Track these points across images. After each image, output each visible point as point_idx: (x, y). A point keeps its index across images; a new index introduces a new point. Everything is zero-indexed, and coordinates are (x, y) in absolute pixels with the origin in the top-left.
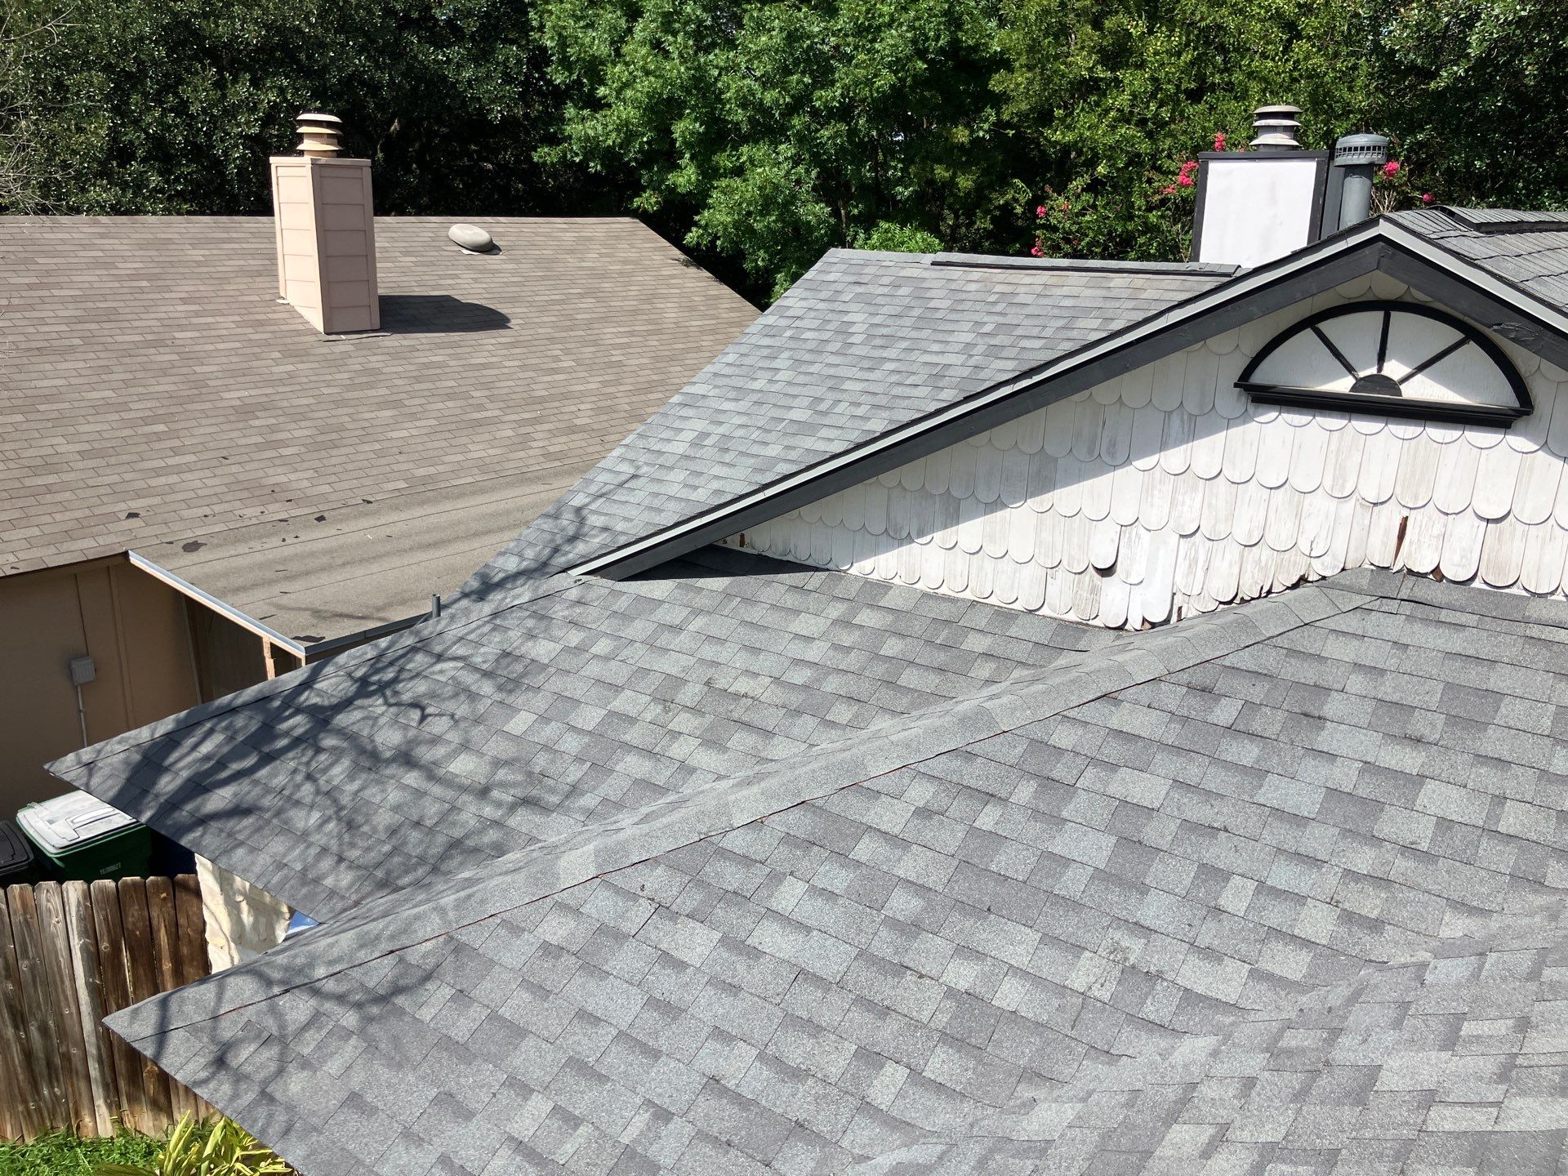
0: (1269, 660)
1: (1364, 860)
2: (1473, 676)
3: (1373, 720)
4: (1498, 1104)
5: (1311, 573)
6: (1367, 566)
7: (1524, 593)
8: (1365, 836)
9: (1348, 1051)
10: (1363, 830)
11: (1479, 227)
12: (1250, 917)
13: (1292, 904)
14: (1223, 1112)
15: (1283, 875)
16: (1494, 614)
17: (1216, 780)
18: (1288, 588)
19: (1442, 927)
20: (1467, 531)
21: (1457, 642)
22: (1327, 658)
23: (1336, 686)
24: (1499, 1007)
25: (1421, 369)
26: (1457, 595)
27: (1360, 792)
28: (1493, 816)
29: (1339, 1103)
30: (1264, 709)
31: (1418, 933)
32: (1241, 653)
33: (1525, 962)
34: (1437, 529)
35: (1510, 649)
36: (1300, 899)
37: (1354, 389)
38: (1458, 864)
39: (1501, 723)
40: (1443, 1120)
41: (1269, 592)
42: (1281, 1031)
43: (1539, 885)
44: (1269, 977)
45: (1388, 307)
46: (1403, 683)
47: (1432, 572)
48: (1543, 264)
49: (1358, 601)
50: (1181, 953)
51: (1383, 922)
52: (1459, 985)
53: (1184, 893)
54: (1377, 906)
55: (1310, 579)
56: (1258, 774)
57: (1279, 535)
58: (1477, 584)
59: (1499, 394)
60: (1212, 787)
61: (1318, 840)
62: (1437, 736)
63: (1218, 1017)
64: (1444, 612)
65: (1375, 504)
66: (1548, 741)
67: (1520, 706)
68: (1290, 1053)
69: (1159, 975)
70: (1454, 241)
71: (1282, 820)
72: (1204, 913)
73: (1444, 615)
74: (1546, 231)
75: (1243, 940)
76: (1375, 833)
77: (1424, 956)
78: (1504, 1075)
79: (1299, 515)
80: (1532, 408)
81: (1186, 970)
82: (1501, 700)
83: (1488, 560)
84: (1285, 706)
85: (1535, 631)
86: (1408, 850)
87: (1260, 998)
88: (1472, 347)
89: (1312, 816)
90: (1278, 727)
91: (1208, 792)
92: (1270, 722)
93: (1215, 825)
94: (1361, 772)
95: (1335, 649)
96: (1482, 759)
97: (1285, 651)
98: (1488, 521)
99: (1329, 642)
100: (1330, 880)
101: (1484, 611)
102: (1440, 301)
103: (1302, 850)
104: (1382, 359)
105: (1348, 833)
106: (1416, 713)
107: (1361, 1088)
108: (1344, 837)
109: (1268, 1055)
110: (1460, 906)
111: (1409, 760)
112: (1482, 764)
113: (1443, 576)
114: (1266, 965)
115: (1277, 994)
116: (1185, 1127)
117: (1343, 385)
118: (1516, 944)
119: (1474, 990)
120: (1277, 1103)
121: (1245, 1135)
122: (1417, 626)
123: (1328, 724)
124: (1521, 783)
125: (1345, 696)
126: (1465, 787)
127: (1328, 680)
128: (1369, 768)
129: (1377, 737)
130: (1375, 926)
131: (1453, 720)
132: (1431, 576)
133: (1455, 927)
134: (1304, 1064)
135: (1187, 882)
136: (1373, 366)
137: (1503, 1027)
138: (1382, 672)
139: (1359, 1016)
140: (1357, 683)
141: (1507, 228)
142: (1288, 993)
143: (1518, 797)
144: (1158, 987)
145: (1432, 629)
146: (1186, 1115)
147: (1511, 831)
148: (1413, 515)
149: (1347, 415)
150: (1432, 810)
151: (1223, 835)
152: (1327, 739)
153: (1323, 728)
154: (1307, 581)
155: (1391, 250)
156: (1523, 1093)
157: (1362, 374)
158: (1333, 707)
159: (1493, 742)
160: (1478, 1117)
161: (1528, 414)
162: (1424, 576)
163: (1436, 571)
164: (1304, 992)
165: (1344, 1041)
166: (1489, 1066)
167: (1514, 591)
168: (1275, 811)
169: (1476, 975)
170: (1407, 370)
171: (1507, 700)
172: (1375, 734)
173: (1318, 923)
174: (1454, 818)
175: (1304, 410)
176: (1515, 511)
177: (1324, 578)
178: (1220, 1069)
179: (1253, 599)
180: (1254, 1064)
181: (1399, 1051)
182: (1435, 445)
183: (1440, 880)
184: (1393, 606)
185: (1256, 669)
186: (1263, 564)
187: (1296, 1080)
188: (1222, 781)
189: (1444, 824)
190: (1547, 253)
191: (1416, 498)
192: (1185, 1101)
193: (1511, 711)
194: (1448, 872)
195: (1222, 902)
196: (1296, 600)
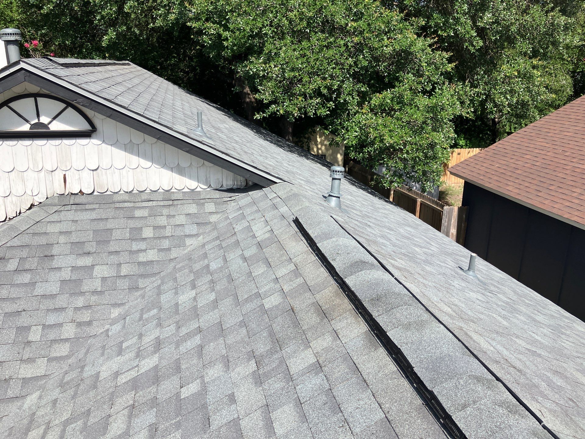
0: (25, 239)
1: (80, 302)
2: (101, 226)
3: (72, 250)
4: (137, 366)
5: (35, 202)
6: (56, 195)
7: (111, 193)
8: (79, 293)
9: (89, 371)
10: (77, 291)
11: (62, 65)
12: (43, 340)
13: (58, 328)
14: (47, 418)
15: (52, 319)
16: (103, 202)
17: (15, 293)
18: (27, 210)
19: (112, 314)
20: (87, 176)
21: (93, 215)
22: (49, 233)
23: (55, 242)
24: (132, 333)
25: (54, 118)
26: (90, 198)
27: (73, 278)
28: (119, 271)
29: (88, 392)
30: (28, 259)
31: (104, 320)
32: (14, 240)
33: (137, 315)
34: (77, 177)
35: (110, 213)
36: (60, 325)
37: (30, 128)
38: (111, 291)
39: (114, 239)
40: (122, 379)
41: (20, 213)
42: (64, 377)
43: (137, 288)
44: (56, 359)
45: (35, 96)
46: (79, 234)
47: (79, 192)
48: (88, 78)
49: (56, 208)
50: (17, 365)
51: (92, 321)
52: (119, 332)
53: (13, 342)
54: (88, 316)
55: (35, 204)
56: (33, 284)
57: (18, 190)
58: (95, 193)
59: (84, 126)
60: (14, 296)
61: (61, 301)
62: (95, 250)
63: (40, 383)
64: (87, 205)
65: (52, 171)
66: (129, 241)
67: (118, 232)
68: (68, 383)
69: (11, 378)
70: (52, 70)
71: (46, 298)
72: (23, 346)
73: (87, 207)
74: (90, 66)
75: (42, 349)
76: (82, 291)
77: (107, 327)
78: (138, 356)
79: (23, 181)
80: (96, 129)
81: (22, 371)
82: (112, 231)
83: (97, 184)
84: (37, 255)
85: (117, 205)
86: (95, 292)
87: (54, 368)
88: (70, 109)
89: (57, 293)
90: (36, 264)
91: (13, 299)
92: (32, 263)
93: (19, 310)
94: (72, 271)
95: (51, 229)
96: (111, 253)
97: (32, 235)
98: (93, 170)
99: (48, 226)
100: (70, 313)
101: (100, 202)
102: (53, 93)
103: (57, 307)
104: (38, 116)
105: (72, 295)
106: (86, 244)
107: (94, 382)
108: (71, 296)
109: (60, 388)
110: (116, 305)
111: (87, 261)
112: (111, 255)
113: (84, 193)
114: (54, 354)
115: (60, 363)
116: (34, 431)
117: (26, 128)
118: (134, 311)
119: (124, 331)
120: (66, 403)
121: (57, 422)
122: (79, 213)
123: (55, 257)
124: (124, 257)
125: (59, 245)
126: (108, 264)
127: (51, 241)
128: (74, 268)
129: (74, 256)
130: (89, 323)
131: (99, 243)
132: (80, 194)
133: (115, 313)
134: (74, 384)
135: (13, 337)
136: (35, 119)
137: (135, 340)
138: (71, 232)
139: (90, 358)
140: (62, 239)
141: (74, 65)
142: (64, 361)
143: (125, 262)
144: (11, 383)
145: (84, 213)
146: (33, 427)
147: (125, 274)
148: (67, 173)
149: (31, 139)
150: (99, 276)
151: (23, 313)
152: (55, 263)
153: (54, 259)
154: (34, 205)
155: (28, 74)
156: (144, 359)
157: (32, 123)
158: (55, 250)
159: (113, 247)
160: (132, 373)
161: (95, 131)
162: (77, 194)
163: (81, 191)
164: (70, 358)
165: (86, 369)
166: (132, 355)
167: (108, 193)
168: (42, 296)
169: (124, 327)
170: (49, 120)
171: (114, 231)
172: (73, 256)
173: (69, 331)
174: (107, 276)
175: (13, 139)
176: (101, 165)
177: (40, 203)
178: (43, 402)
179: (14, 217)
180: (56, 393)
181: (104, 363)
182: (68, 146)
183: (107, 299)
184: (69, 207)
185: (22, 244)
186: (14, 203)
187: (71, 392)
188: (18, 292)
189: (104, 279)
190: (90, 74)
191: (66, 167)
192: (32, 421)
193: (116, 234)
194: (109, 295)
195: (30, 339)
196: (31, 214)
